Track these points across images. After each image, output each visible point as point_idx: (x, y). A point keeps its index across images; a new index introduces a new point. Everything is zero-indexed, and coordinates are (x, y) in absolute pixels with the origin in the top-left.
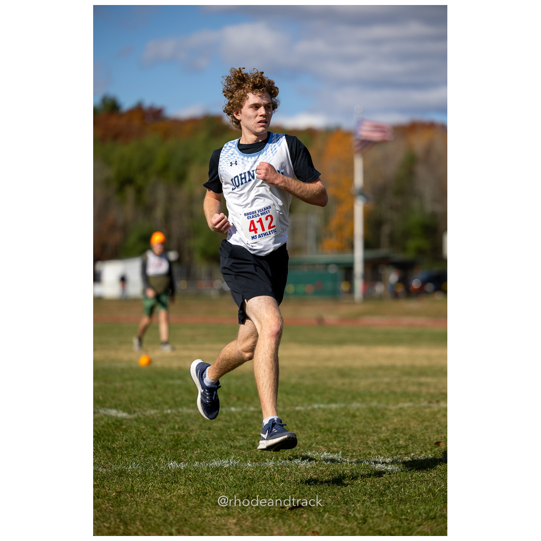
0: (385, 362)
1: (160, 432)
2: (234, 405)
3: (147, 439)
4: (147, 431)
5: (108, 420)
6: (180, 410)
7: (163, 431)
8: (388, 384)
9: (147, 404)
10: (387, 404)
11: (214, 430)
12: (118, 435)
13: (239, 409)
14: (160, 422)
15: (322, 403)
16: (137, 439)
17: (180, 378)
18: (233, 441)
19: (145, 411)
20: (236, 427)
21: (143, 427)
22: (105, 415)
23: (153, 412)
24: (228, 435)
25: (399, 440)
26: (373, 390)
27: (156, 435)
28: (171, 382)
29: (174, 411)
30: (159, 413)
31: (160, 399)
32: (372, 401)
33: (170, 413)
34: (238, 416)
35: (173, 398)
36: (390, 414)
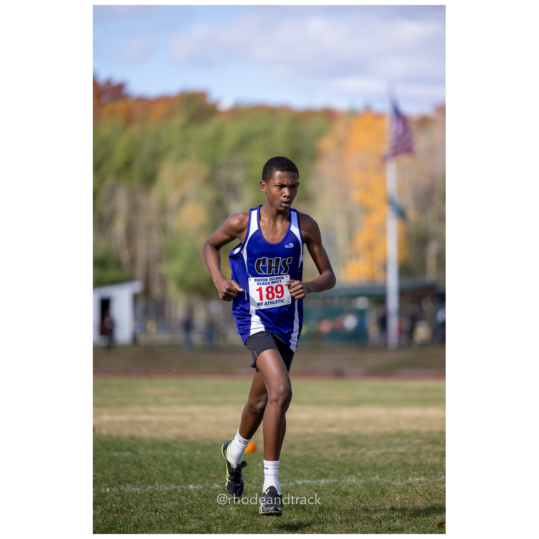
0: (406, 427)
6: (122, 487)
8: (402, 454)
10: (393, 480)
11: (163, 511)
15: (308, 478)
17: (129, 449)
18: (184, 525)
25: (395, 521)
26: (380, 463)
28: (116, 454)
32: (374, 476)
33: (109, 492)
34: (196, 495)
35: (115, 474)
36: (393, 491)
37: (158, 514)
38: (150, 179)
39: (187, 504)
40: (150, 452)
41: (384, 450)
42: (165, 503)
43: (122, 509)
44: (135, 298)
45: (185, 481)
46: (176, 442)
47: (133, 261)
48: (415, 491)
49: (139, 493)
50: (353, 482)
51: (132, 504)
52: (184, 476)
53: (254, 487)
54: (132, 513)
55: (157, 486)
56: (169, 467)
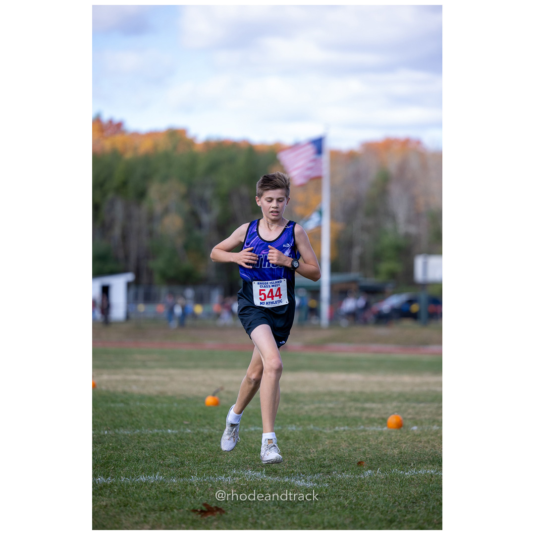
0: (334, 388)
2: (172, 427)
6: (117, 431)
8: (331, 409)
10: (324, 428)
11: (147, 450)
13: (176, 431)
17: (122, 401)
18: (163, 460)
20: (169, 447)
25: (325, 460)
26: (314, 415)
28: (112, 405)
29: (111, 432)
32: (309, 424)
33: (107, 434)
34: (173, 437)
35: (112, 420)
36: (324, 437)
37: (144, 451)
38: (142, 195)
39: (166, 444)
40: (138, 404)
41: (317, 405)
42: (150, 443)
43: (116, 447)
44: (129, 285)
45: (165, 427)
46: (158, 396)
47: (127, 257)
48: (340, 437)
49: (130, 435)
50: (293, 430)
51: (124, 444)
52: (164, 423)
53: (218, 432)
54: (124, 450)
55: (144, 430)
56: (153, 416)
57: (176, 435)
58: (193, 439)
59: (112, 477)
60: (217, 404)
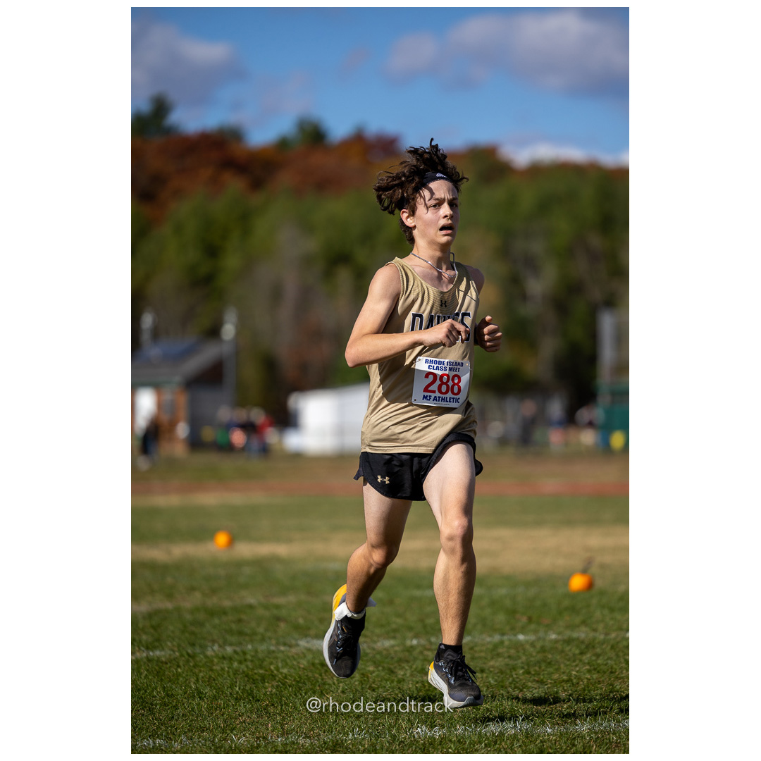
1: (400, 676)
2: (523, 630)
3: (378, 688)
4: (378, 676)
5: (314, 658)
7: (405, 674)
9: (377, 631)
12: (330, 682)
13: (532, 637)
14: (400, 661)
16: (362, 688)
19: (375, 642)
20: (526, 667)
21: (371, 668)
22: (309, 650)
23: (388, 643)
24: (513, 680)
27: (392, 682)
29: (423, 642)
30: (398, 645)
31: (399, 621)
37: (485, 675)
57: (533, 645)
58: (562, 651)
59: (442, 727)
60: (590, 586)
